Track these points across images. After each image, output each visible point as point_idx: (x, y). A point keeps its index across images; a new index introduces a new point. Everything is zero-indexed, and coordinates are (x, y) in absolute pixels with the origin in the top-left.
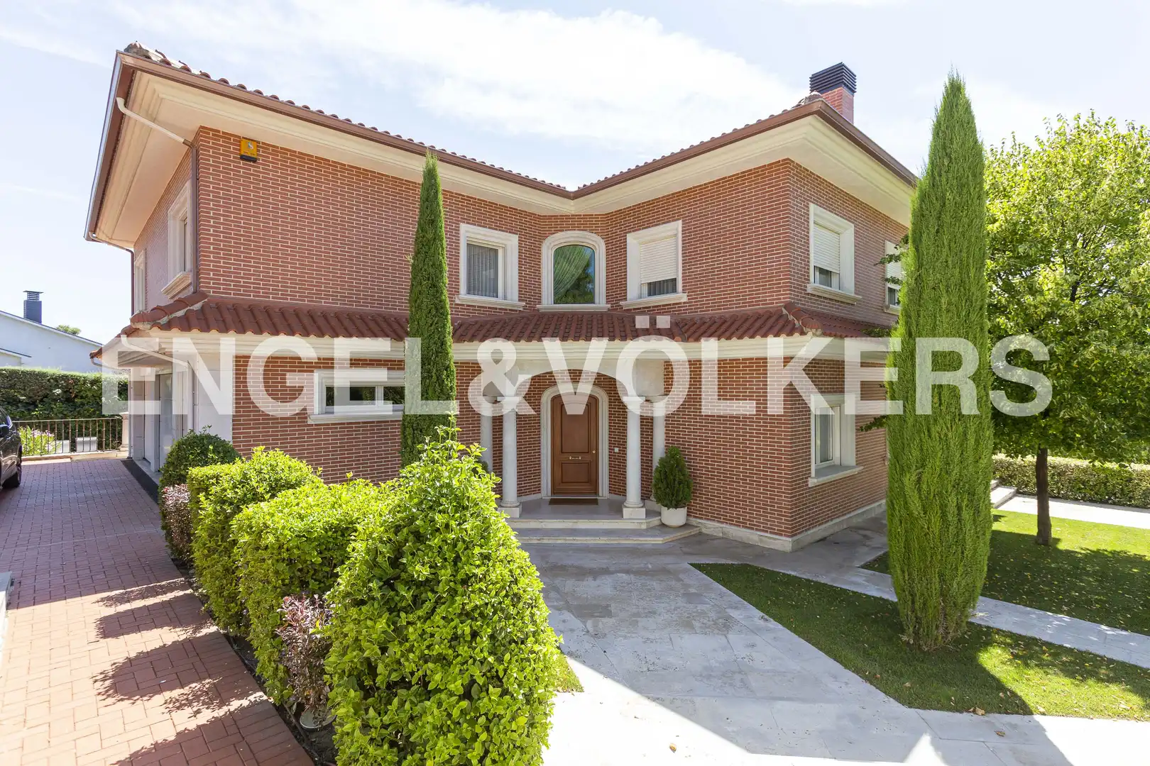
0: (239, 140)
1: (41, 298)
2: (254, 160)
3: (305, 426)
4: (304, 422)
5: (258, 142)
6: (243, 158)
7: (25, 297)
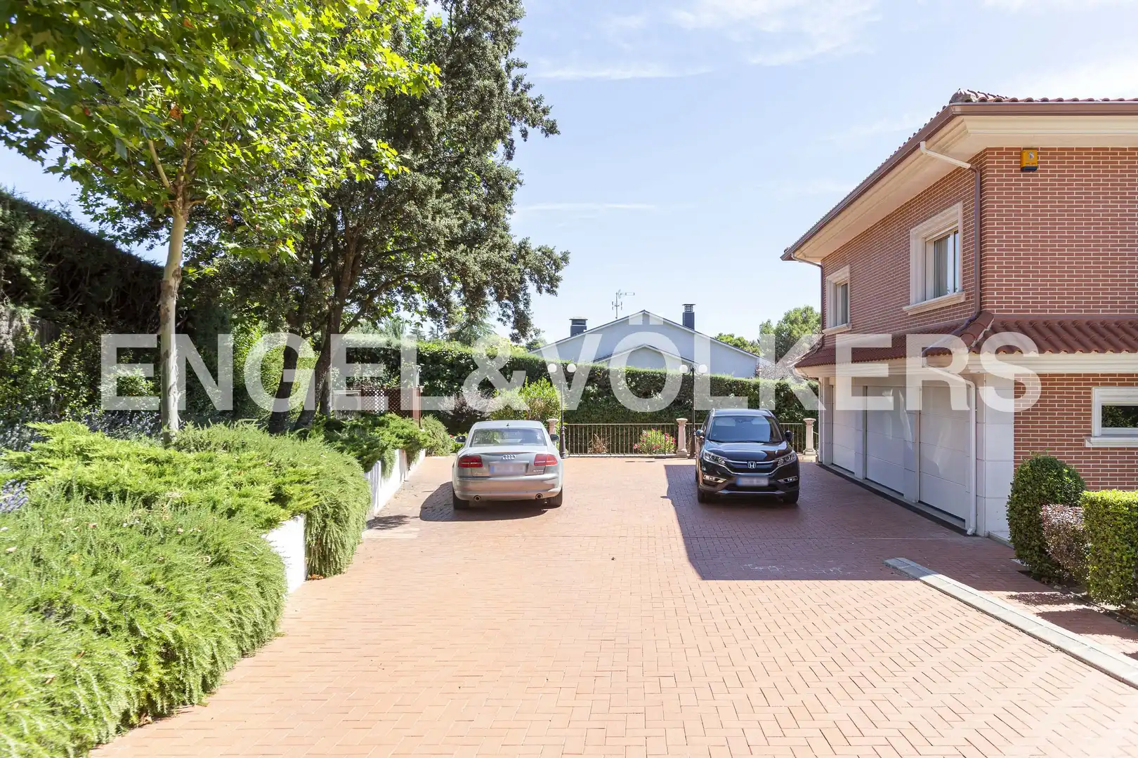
0: (1020, 152)
1: (695, 310)
2: (1034, 169)
3: (1081, 449)
4: (1081, 444)
5: (1037, 149)
6: (1023, 169)
7: (683, 310)
